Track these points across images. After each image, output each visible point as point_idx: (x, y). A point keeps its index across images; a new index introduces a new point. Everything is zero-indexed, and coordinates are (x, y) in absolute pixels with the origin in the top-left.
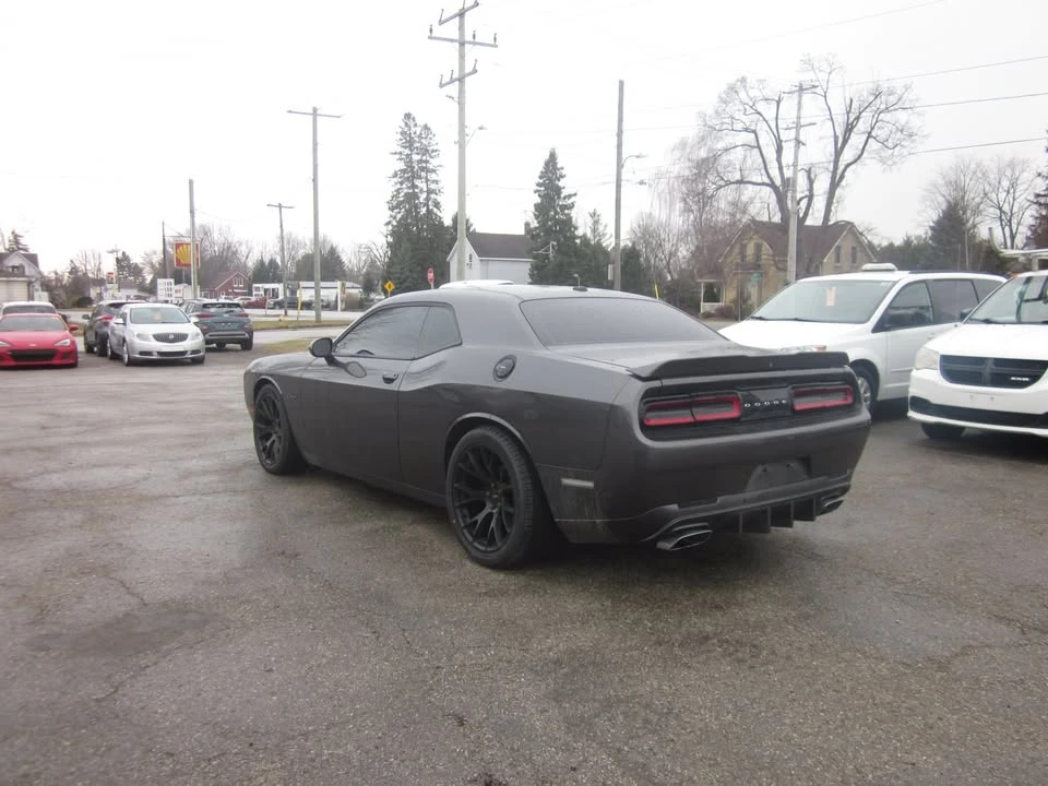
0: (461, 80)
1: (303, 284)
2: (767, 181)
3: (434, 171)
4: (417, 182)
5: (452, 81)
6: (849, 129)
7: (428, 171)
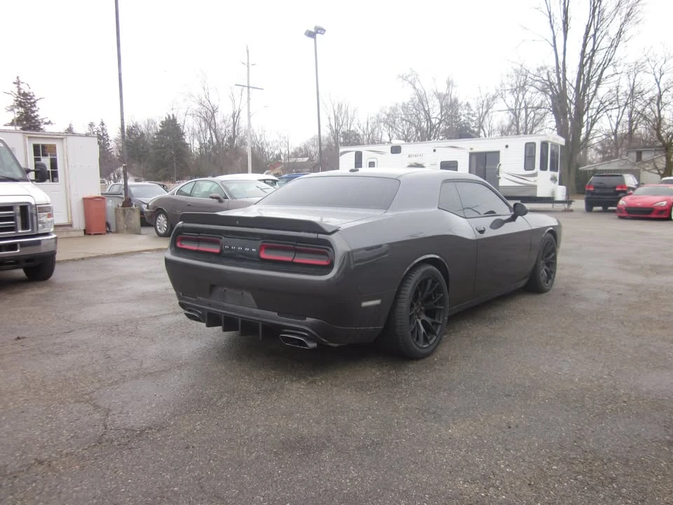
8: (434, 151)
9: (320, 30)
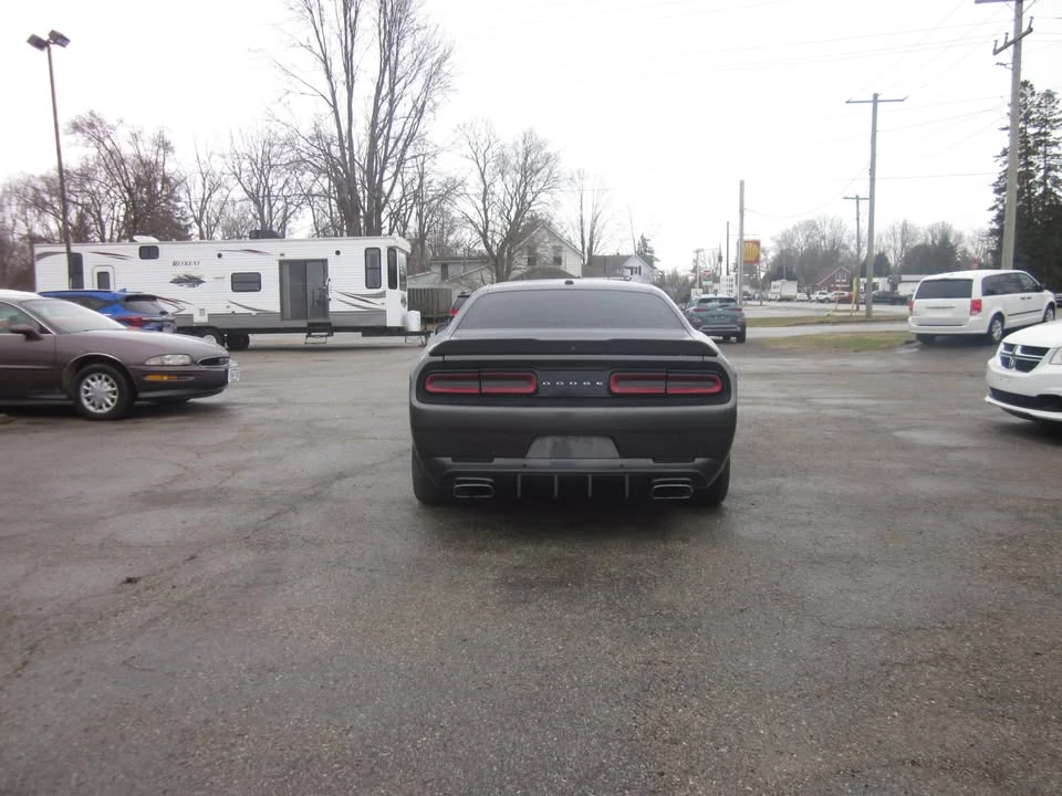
0: (1017, 42)
1: (904, 277)
3: (1055, 144)
4: (1032, 158)
5: (1006, 45)
7: (1048, 144)
8: (220, 256)
9: (59, 39)
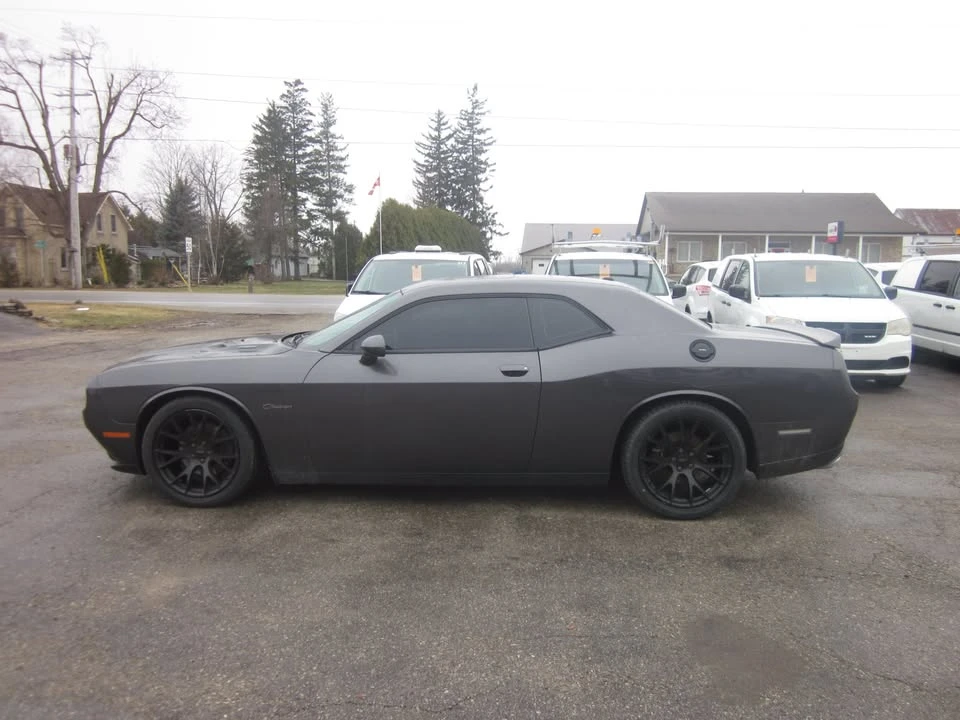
2: (34, 146)
6: (113, 101)
